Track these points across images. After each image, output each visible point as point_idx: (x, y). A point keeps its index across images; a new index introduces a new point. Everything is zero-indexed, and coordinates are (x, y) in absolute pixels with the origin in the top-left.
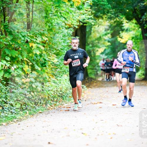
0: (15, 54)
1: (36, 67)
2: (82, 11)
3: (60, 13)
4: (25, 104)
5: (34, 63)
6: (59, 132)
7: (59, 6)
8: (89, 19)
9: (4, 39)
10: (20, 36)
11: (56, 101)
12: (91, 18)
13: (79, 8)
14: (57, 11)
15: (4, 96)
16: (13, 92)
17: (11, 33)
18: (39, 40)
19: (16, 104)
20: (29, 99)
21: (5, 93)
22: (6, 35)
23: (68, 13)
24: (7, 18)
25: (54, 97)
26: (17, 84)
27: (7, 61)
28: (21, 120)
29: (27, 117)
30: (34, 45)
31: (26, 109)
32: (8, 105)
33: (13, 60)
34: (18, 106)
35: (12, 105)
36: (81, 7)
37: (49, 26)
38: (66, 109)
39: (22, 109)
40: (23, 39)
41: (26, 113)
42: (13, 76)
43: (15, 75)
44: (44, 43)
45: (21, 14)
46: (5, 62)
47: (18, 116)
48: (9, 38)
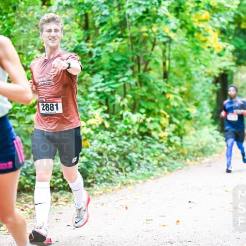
0: (151, 106)
1: (175, 120)
2: (223, 58)
3: (200, 61)
4: (163, 160)
5: (172, 115)
6: (200, 190)
7: (198, 53)
8: (230, 66)
9: (139, 90)
10: (156, 87)
11: (197, 156)
12: (233, 66)
13: (219, 55)
14: (195, 59)
15: (140, 151)
16: (149, 148)
17: (146, 84)
18: (177, 90)
19: (153, 160)
20: (167, 154)
21: (141, 149)
22: (141, 86)
23: (208, 60)
24: (142, 67)
25: (194, 152)
26: (154, 138)
27: (142, 114)
28: (158, 177)
29: (165, 174)
30: (172, 97)
31: (164, 165)
32: (144, 162)
33: (149, 112)
34: (155, 162)
35: (148, 161)
36: (222, 53)
37: (188, 75)
38: (207, 164)
39: (159, 166)
40: (159, 89)
41: (164, 170)
42: (149, 130)
43: (152, 129)
44: (182, 93)
45: (156, 63)
46: (140, 115)
47: (155, 174)
48: (144, 89)
